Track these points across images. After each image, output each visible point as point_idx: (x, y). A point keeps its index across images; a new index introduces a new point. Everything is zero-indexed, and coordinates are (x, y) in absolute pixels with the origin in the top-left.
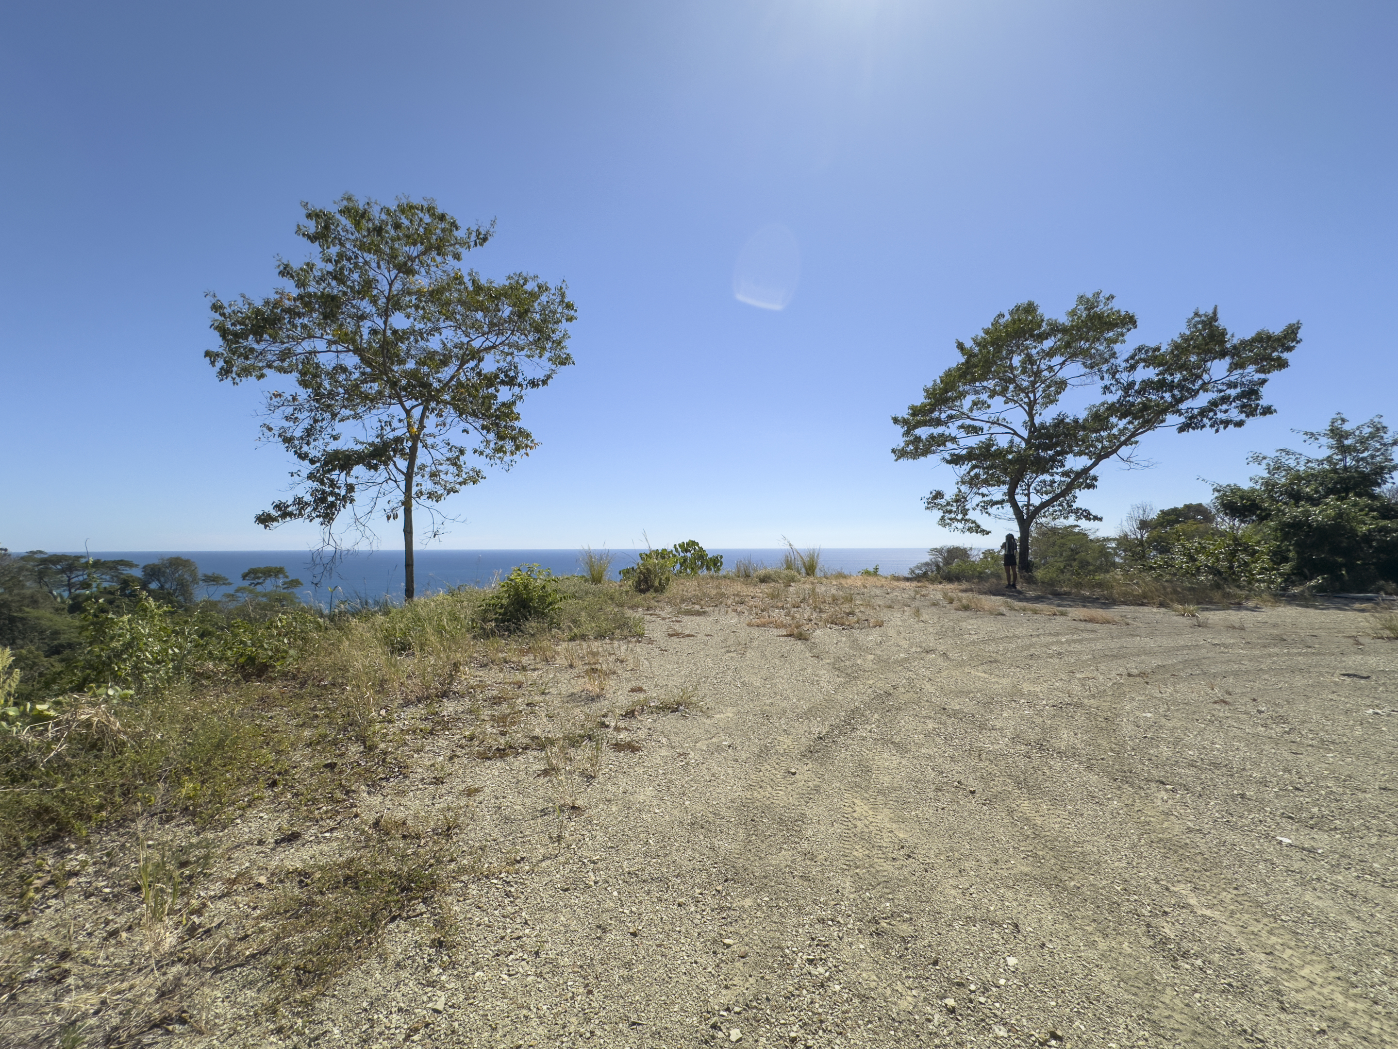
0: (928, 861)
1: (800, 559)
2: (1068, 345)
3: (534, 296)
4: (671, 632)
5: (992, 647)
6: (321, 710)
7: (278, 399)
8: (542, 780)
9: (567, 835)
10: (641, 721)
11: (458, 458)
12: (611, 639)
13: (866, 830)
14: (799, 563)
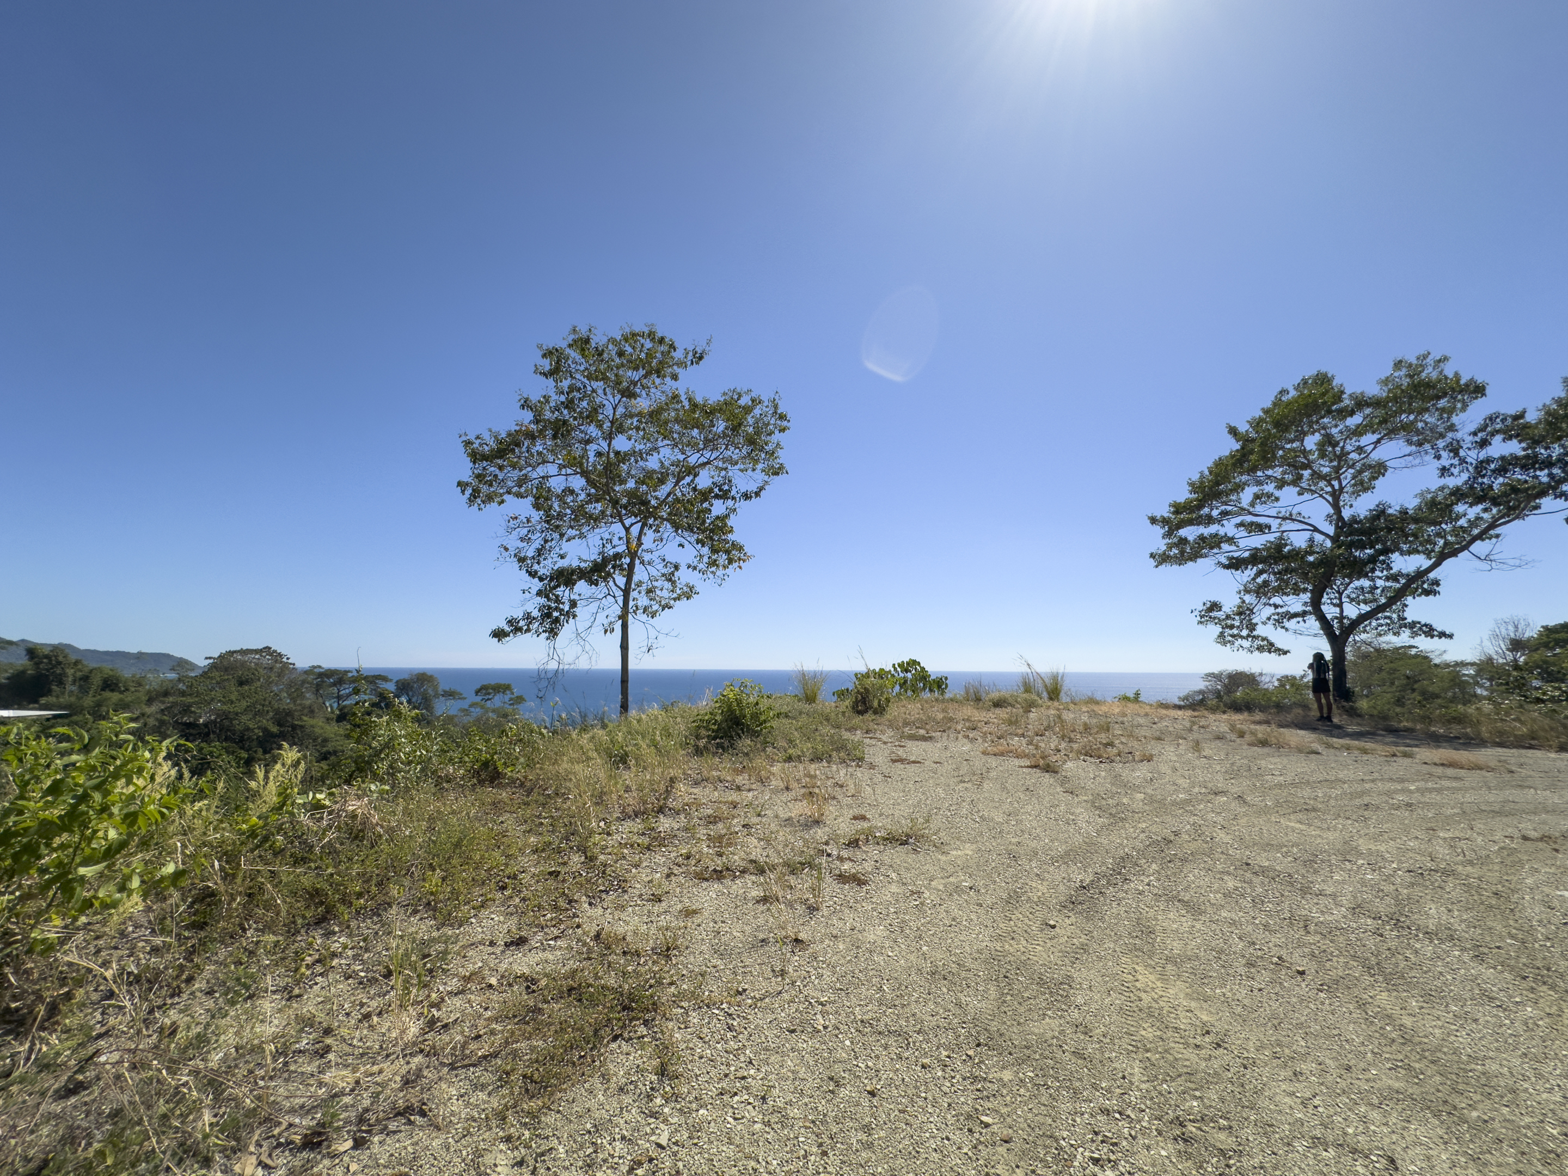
0: (1246, 1055)
1: (1040, 681)
2: (1384, 421)
3: (748, 410)
4: (894, 757)
5: (1307, 792)
6: (545, 818)
7: (515, 522)
8: (761, 907)
9: (790, 970)
10: (865, 852)
11: (673, 573)
12: (829, 762)
13: (1154, 1005)
14: (1040, 685)
